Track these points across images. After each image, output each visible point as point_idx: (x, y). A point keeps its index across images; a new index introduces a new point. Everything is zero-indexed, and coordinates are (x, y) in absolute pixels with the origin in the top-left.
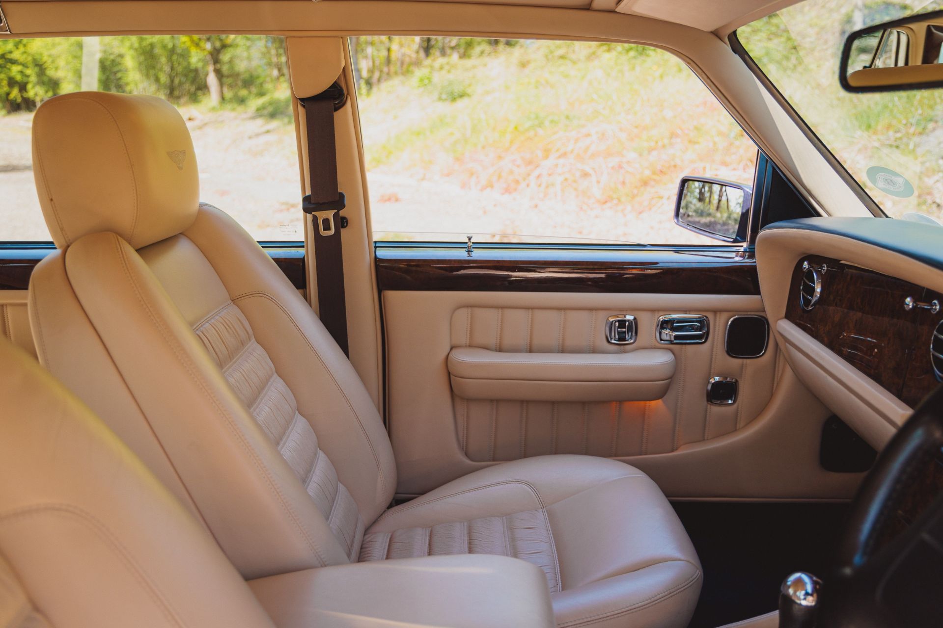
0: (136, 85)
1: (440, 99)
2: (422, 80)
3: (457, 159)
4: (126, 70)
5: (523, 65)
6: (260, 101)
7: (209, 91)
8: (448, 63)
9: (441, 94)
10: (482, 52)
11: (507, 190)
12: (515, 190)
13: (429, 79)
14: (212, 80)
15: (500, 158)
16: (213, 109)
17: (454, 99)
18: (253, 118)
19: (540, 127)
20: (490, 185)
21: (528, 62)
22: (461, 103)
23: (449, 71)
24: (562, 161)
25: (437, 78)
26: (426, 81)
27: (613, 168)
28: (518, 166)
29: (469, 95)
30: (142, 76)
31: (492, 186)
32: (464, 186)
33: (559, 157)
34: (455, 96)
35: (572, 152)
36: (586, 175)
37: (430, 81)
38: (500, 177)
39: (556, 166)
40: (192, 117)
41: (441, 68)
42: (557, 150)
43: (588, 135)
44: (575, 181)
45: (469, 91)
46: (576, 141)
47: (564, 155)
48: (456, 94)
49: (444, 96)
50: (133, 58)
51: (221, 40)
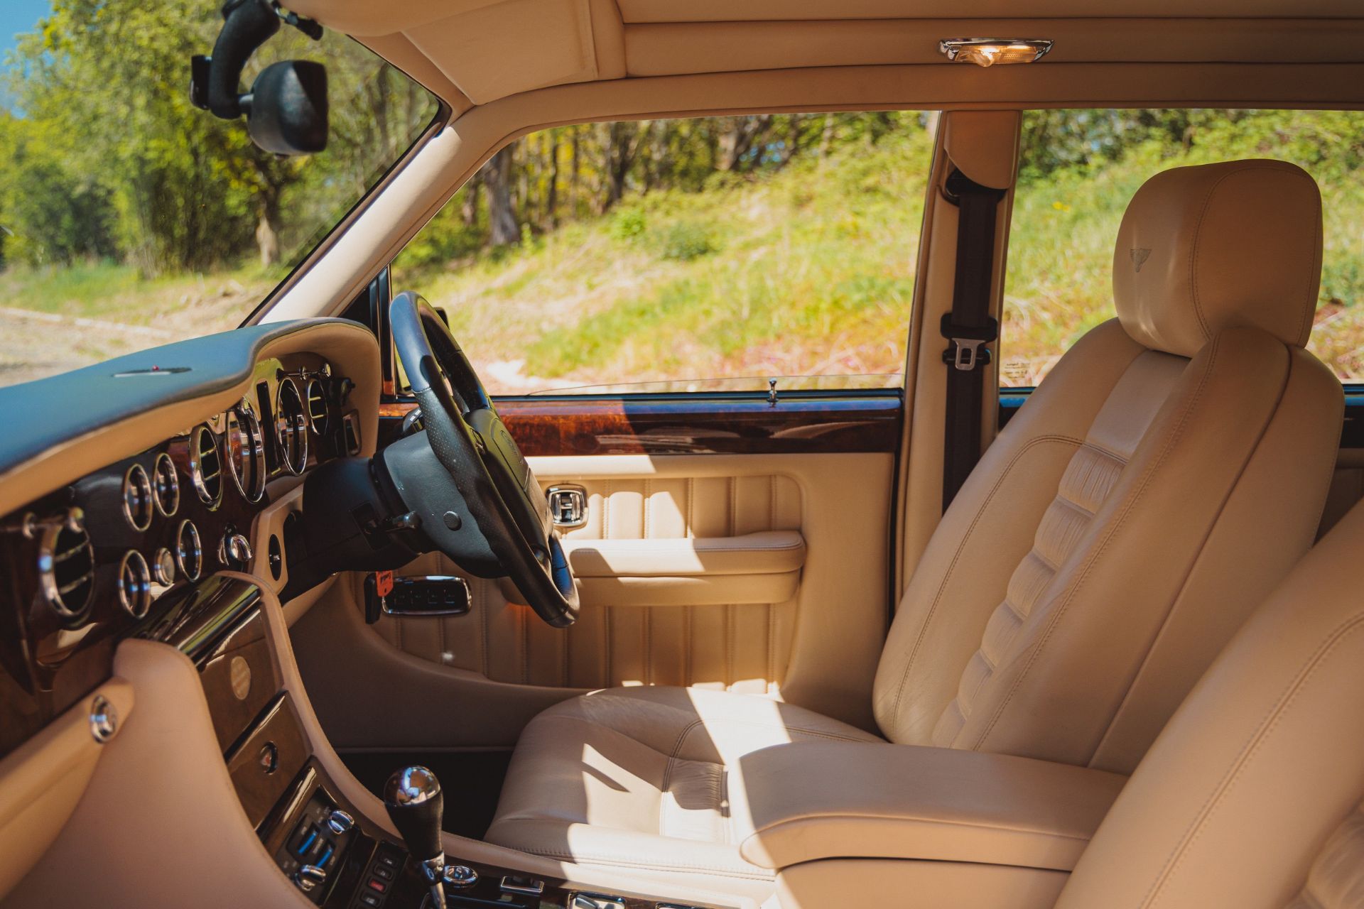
0: (134, 240)
1: (667, 257)
2: (628, 226)
4: (117, 215)
5: (801, 202)
7: (258, 249)
8: (665, 200)
9: (669, 247)
10: (722, 184)
13: (640, 223)
14: (264, 232)
17: (691, 257)
21: (810, 199)
22: (703, 264)
23: (668, 213)
25: (651, 222)
26: (636, 228)
29: (715, 251)
30: (144, 226)
34: (695, 250)
37: (642, 228)
40: (230, 291)
45: (715, 242)
48: (693, 248)
49: (674, 252)
50: (129, 195)
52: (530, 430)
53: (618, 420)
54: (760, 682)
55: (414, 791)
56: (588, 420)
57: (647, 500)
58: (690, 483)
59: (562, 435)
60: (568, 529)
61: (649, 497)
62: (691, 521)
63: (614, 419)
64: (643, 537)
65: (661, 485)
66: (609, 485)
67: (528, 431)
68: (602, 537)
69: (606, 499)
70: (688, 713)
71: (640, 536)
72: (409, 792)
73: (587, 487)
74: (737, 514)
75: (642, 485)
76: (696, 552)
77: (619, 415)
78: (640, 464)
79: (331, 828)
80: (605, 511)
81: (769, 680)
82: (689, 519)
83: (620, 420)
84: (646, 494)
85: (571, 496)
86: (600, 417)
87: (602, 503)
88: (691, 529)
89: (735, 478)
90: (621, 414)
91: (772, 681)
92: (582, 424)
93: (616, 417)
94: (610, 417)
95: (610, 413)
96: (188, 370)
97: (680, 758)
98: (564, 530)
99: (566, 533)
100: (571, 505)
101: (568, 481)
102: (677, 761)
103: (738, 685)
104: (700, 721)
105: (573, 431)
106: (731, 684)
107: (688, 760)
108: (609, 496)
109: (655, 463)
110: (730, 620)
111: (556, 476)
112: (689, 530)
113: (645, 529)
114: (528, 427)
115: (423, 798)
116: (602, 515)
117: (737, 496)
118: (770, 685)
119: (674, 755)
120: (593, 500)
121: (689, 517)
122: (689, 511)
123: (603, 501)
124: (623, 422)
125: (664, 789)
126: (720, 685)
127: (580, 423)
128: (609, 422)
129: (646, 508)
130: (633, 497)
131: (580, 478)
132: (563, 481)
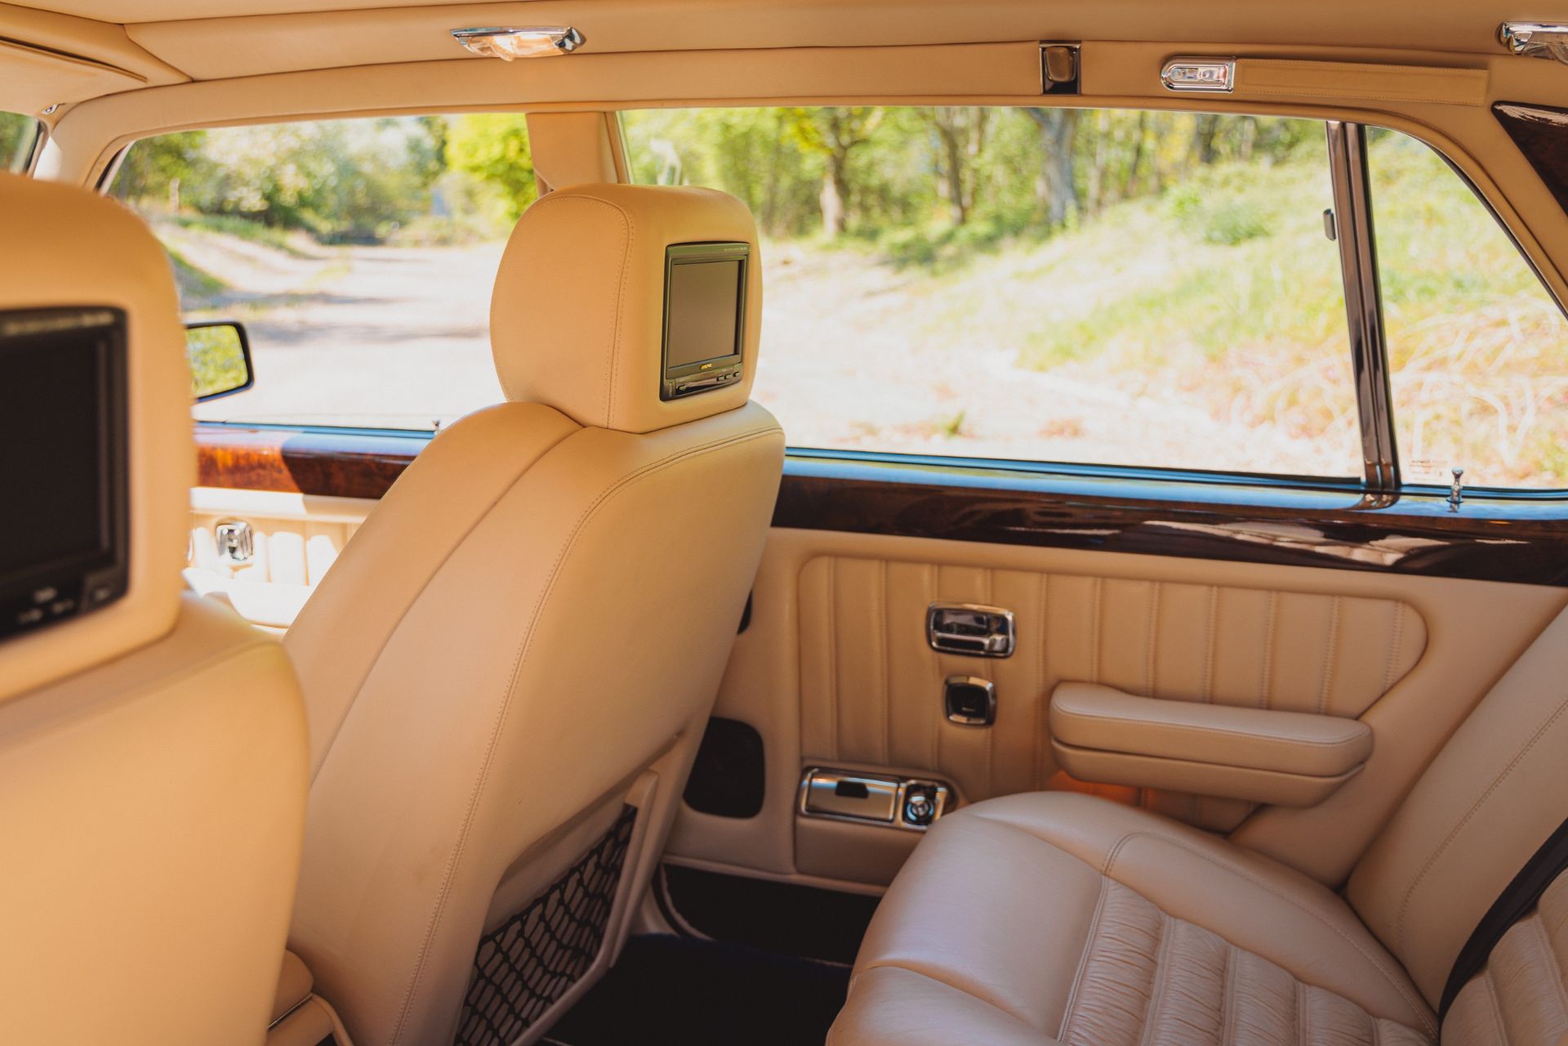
1: (1210, 240)
2: (1181, 203)
3: (1213, 359)
5: (1389, 178)
6: (904, 235)
7: (822, 216)
8: (1241, 175)
9: (1212, 230)
10: (1310, 154)
11: (1306, 431)
12: (1322, 430)
13: (1196, 202)
14: (829, 198)
15: (1300, 361)
16: (827, 248)
17: (1235, 240)
18: (884, 263)
19: (1395, 301)
20: (1268, 417)
21: (1399, 173)
22: (1245, 249)
23: (1239, 189)
24: (1431, 377)
25: (1213, 201)
26: (1190, 207)
27: (1550, 399)
28: (1335, 382)
29: (1266, 234)
31: (1272, 419)
32: (1217, 414)
33: (1429, 368)
34: (1236, 235)
35: (1459, 358)
36: (1485, 410)
37: (1196, 205)
38: (1292, 402)
39: (1420, 385)
40: (788, 260)
41: (1226, 182)
42: (1426, 353)
43: (1502, 323)
44: (1457, 423)
45: (1269, 226)
46: (1472, 335)
47: (1441, 364)
48: (1241, 231)
49: (1217, 234)
51: (851, 131)
57: (308, 543)
59: (220, 464)
68: (269, 580)
75: (303, 528)
84: (307, 536)
99: (237, 571)
105: (230, 462)
127: (236, 456)
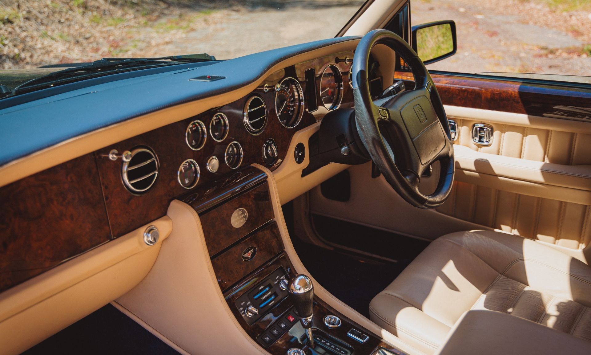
52: (467, 94)
53: (513, 94)
54: (575, 242)
55: (298, 287)
56: (498, 92)
57: (525, 138)
58: (550, 132)
59: (483, 97)
60: (482, 146)
61: (526, 136)
62: (548, 152)
63: (512, 93)
64: (520, 157)
65: (534, 131)
66: (505, 127)
67: (466, 94)
68: (498, 154)
69: (503, 134)
70: (518, 253)
71: (518, 156)
72: (296, 287)
73: (494, 126)
74: (575, 153)
75: (523, 130)
76: (542, 171)
77: (514, 91)
78: (522, 119)
79: (281, 287)
80: (502, 140)
81: (580, 242)
82: (547, 151)
83: (515, 94)
84: (525, 135)
85: (485, 129)
86: (504, 92)
87: (501, 136)
88: (548, 156)
89: (577, 134)
90: (516, 91)
91: (582, 243)
92: (494, 94)
93: (513, 92)
94: (510, 92)
95: (510, 90)
96: (224, 78)
97: (506, 276)
98: (480, 146)
99: (481, 148)
100: (484, 134)
101: (484, 122)
102: (503, 277)
103: (561, 241)
104: (523, 259)
105: (489, 97)
106: (559, 239)
107: (509, 278)
108: (504, 133)
109: (530, 119)
110: (563, 207)
111: (477, 119)
112: (546, 157)
113: (522, 152)
114: (466, 92)
115: (302, 291)
116: (500, 142)
117: (576, 143)
118: (581, 245)
119: (502, 274)
120: (496, 133)
121: (547, 150)
122: (548, 147)
123: (501, 135)
124: (516, 95)
125: (484, 292)
126: (552, 239)
127: (493, 94)
128: (508, 95)
129: (524, 142)
130: (517, 136)
131: (490, 122)
132: (482, 122)
